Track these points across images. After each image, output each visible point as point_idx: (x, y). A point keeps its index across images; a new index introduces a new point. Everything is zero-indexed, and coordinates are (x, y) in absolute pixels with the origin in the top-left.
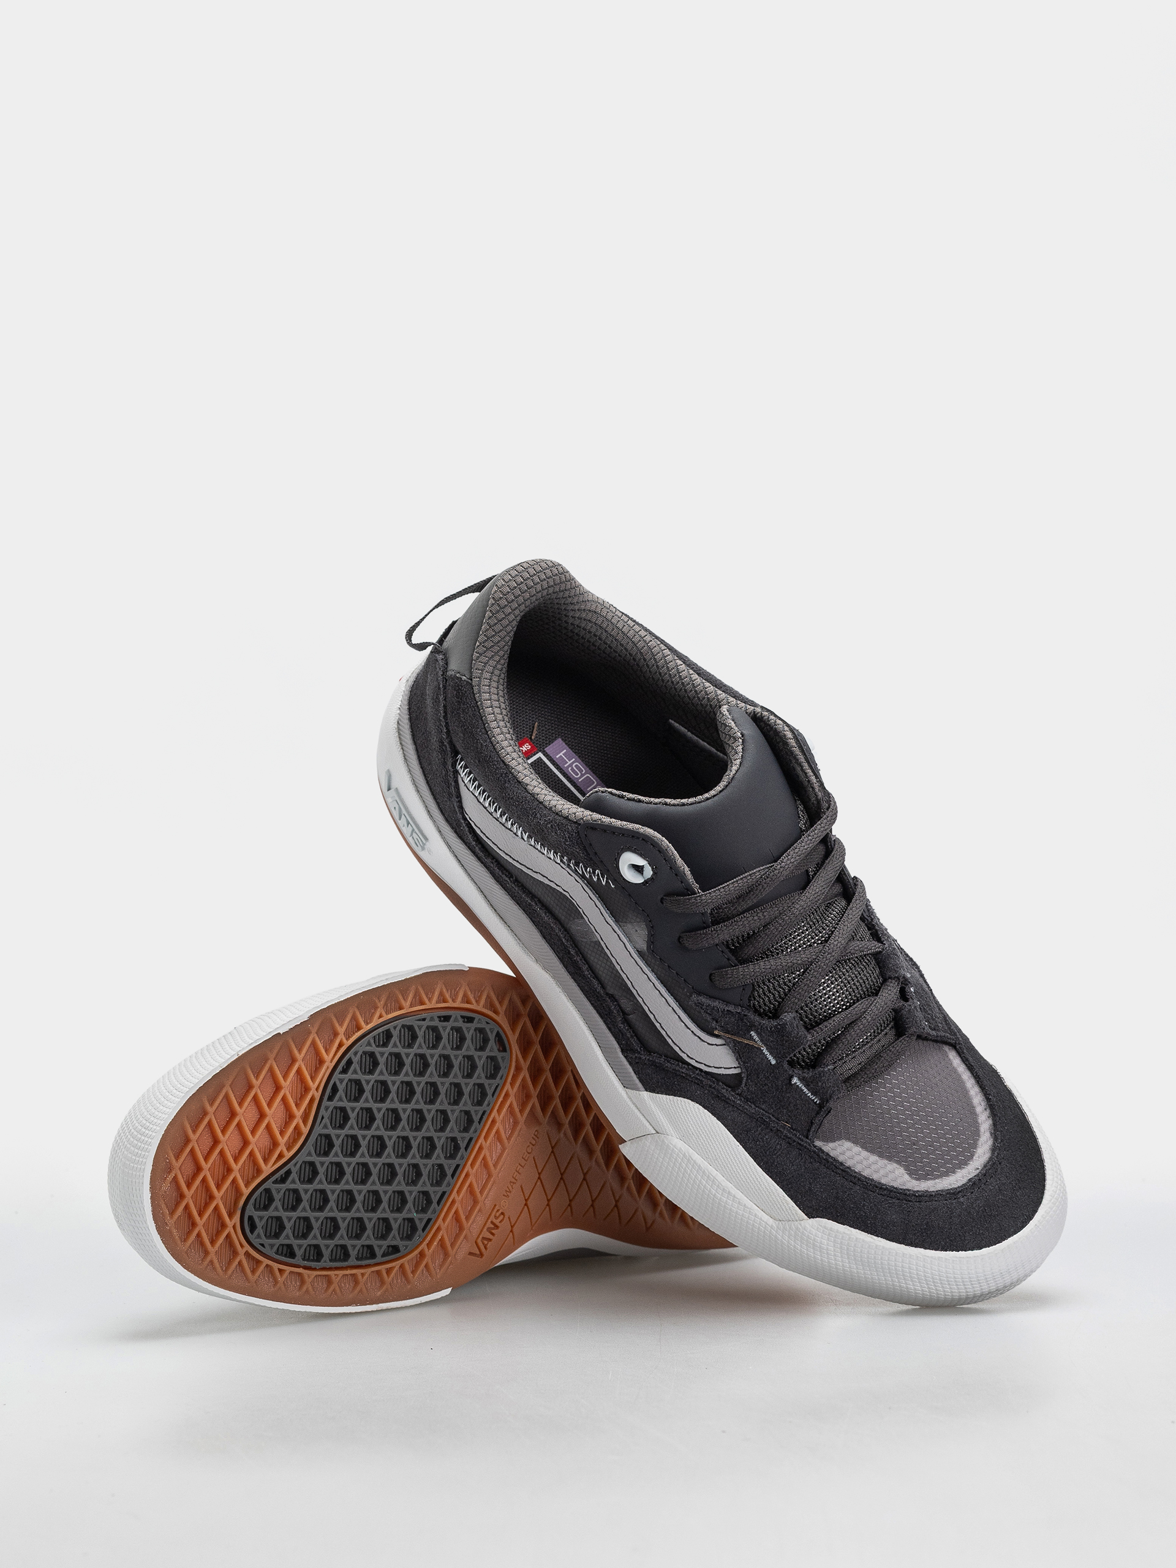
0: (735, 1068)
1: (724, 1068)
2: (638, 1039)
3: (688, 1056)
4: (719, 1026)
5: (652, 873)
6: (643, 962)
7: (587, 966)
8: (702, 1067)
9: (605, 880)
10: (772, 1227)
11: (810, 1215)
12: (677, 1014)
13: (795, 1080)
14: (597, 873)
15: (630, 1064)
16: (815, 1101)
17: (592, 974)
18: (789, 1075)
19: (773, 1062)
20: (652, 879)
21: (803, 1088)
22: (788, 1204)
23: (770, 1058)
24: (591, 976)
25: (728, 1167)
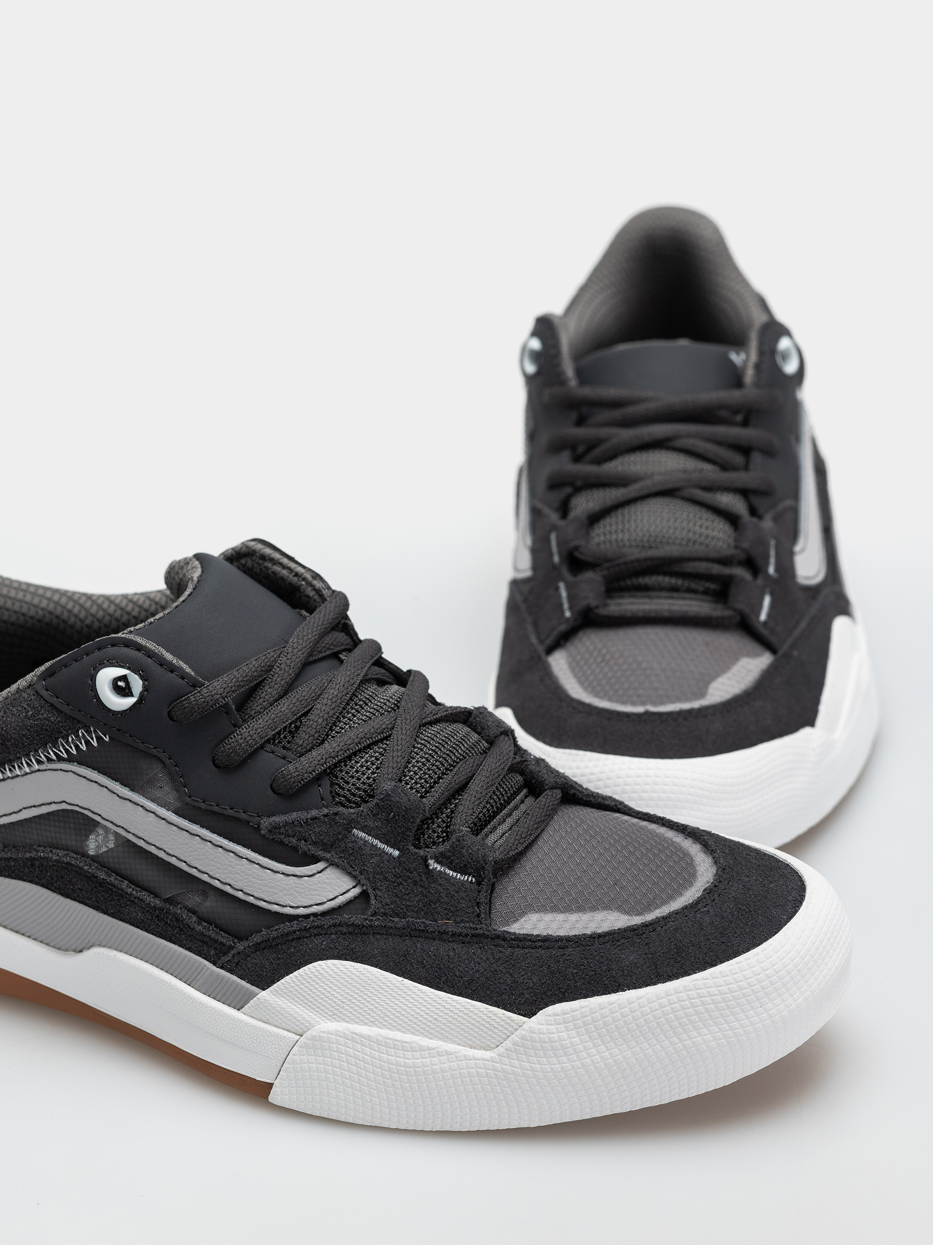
0: (354, 887)
1: (341, 895)
2: (225, 932)
3: (291, 907)
4: (310, 844)
5: (141, 682)
6: (186, 822)
7: (126, 882)
8: (315, 909)
9: (95, 739)
10: (492, 1060)
11: (530, 1014)
12: (254, 863)
13: (433, 865)
14: (81, 734)
15: (230, 971)
16: (470, 879)
17: (137, 888)
18: (422, 857)
19: (396, 853)
20: (145, 688)
21: (448, 871)
22: (495, 1015)
23: (390, 850)
24: (136, 891)
25: (403, 1015)
